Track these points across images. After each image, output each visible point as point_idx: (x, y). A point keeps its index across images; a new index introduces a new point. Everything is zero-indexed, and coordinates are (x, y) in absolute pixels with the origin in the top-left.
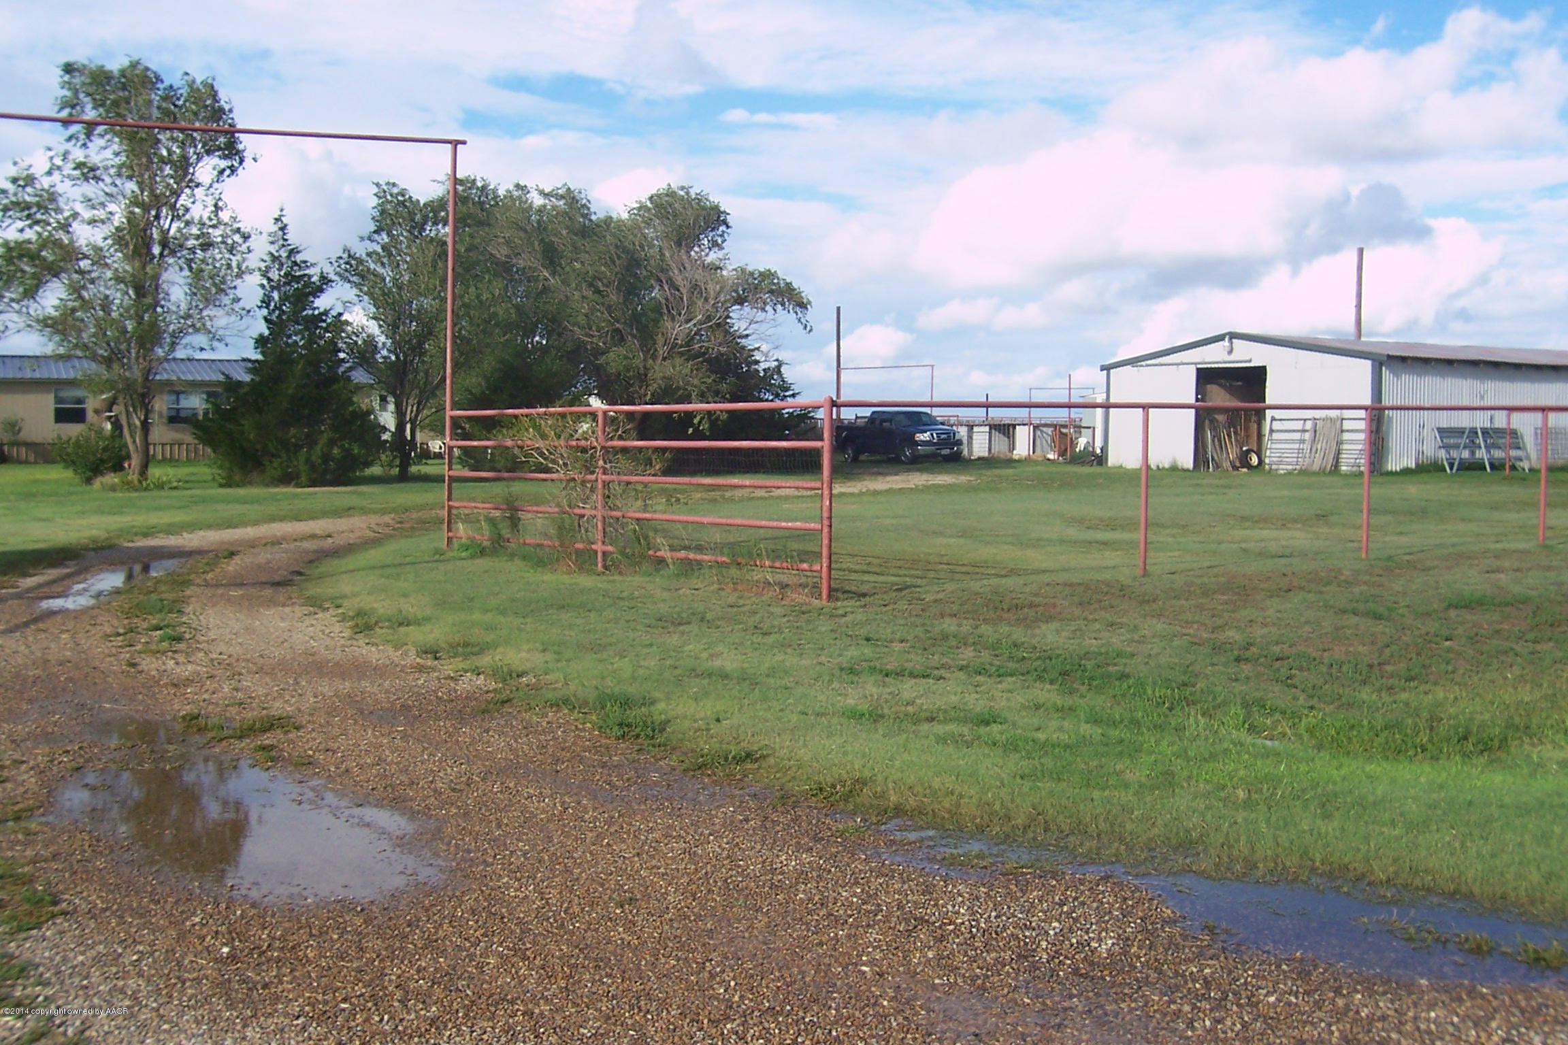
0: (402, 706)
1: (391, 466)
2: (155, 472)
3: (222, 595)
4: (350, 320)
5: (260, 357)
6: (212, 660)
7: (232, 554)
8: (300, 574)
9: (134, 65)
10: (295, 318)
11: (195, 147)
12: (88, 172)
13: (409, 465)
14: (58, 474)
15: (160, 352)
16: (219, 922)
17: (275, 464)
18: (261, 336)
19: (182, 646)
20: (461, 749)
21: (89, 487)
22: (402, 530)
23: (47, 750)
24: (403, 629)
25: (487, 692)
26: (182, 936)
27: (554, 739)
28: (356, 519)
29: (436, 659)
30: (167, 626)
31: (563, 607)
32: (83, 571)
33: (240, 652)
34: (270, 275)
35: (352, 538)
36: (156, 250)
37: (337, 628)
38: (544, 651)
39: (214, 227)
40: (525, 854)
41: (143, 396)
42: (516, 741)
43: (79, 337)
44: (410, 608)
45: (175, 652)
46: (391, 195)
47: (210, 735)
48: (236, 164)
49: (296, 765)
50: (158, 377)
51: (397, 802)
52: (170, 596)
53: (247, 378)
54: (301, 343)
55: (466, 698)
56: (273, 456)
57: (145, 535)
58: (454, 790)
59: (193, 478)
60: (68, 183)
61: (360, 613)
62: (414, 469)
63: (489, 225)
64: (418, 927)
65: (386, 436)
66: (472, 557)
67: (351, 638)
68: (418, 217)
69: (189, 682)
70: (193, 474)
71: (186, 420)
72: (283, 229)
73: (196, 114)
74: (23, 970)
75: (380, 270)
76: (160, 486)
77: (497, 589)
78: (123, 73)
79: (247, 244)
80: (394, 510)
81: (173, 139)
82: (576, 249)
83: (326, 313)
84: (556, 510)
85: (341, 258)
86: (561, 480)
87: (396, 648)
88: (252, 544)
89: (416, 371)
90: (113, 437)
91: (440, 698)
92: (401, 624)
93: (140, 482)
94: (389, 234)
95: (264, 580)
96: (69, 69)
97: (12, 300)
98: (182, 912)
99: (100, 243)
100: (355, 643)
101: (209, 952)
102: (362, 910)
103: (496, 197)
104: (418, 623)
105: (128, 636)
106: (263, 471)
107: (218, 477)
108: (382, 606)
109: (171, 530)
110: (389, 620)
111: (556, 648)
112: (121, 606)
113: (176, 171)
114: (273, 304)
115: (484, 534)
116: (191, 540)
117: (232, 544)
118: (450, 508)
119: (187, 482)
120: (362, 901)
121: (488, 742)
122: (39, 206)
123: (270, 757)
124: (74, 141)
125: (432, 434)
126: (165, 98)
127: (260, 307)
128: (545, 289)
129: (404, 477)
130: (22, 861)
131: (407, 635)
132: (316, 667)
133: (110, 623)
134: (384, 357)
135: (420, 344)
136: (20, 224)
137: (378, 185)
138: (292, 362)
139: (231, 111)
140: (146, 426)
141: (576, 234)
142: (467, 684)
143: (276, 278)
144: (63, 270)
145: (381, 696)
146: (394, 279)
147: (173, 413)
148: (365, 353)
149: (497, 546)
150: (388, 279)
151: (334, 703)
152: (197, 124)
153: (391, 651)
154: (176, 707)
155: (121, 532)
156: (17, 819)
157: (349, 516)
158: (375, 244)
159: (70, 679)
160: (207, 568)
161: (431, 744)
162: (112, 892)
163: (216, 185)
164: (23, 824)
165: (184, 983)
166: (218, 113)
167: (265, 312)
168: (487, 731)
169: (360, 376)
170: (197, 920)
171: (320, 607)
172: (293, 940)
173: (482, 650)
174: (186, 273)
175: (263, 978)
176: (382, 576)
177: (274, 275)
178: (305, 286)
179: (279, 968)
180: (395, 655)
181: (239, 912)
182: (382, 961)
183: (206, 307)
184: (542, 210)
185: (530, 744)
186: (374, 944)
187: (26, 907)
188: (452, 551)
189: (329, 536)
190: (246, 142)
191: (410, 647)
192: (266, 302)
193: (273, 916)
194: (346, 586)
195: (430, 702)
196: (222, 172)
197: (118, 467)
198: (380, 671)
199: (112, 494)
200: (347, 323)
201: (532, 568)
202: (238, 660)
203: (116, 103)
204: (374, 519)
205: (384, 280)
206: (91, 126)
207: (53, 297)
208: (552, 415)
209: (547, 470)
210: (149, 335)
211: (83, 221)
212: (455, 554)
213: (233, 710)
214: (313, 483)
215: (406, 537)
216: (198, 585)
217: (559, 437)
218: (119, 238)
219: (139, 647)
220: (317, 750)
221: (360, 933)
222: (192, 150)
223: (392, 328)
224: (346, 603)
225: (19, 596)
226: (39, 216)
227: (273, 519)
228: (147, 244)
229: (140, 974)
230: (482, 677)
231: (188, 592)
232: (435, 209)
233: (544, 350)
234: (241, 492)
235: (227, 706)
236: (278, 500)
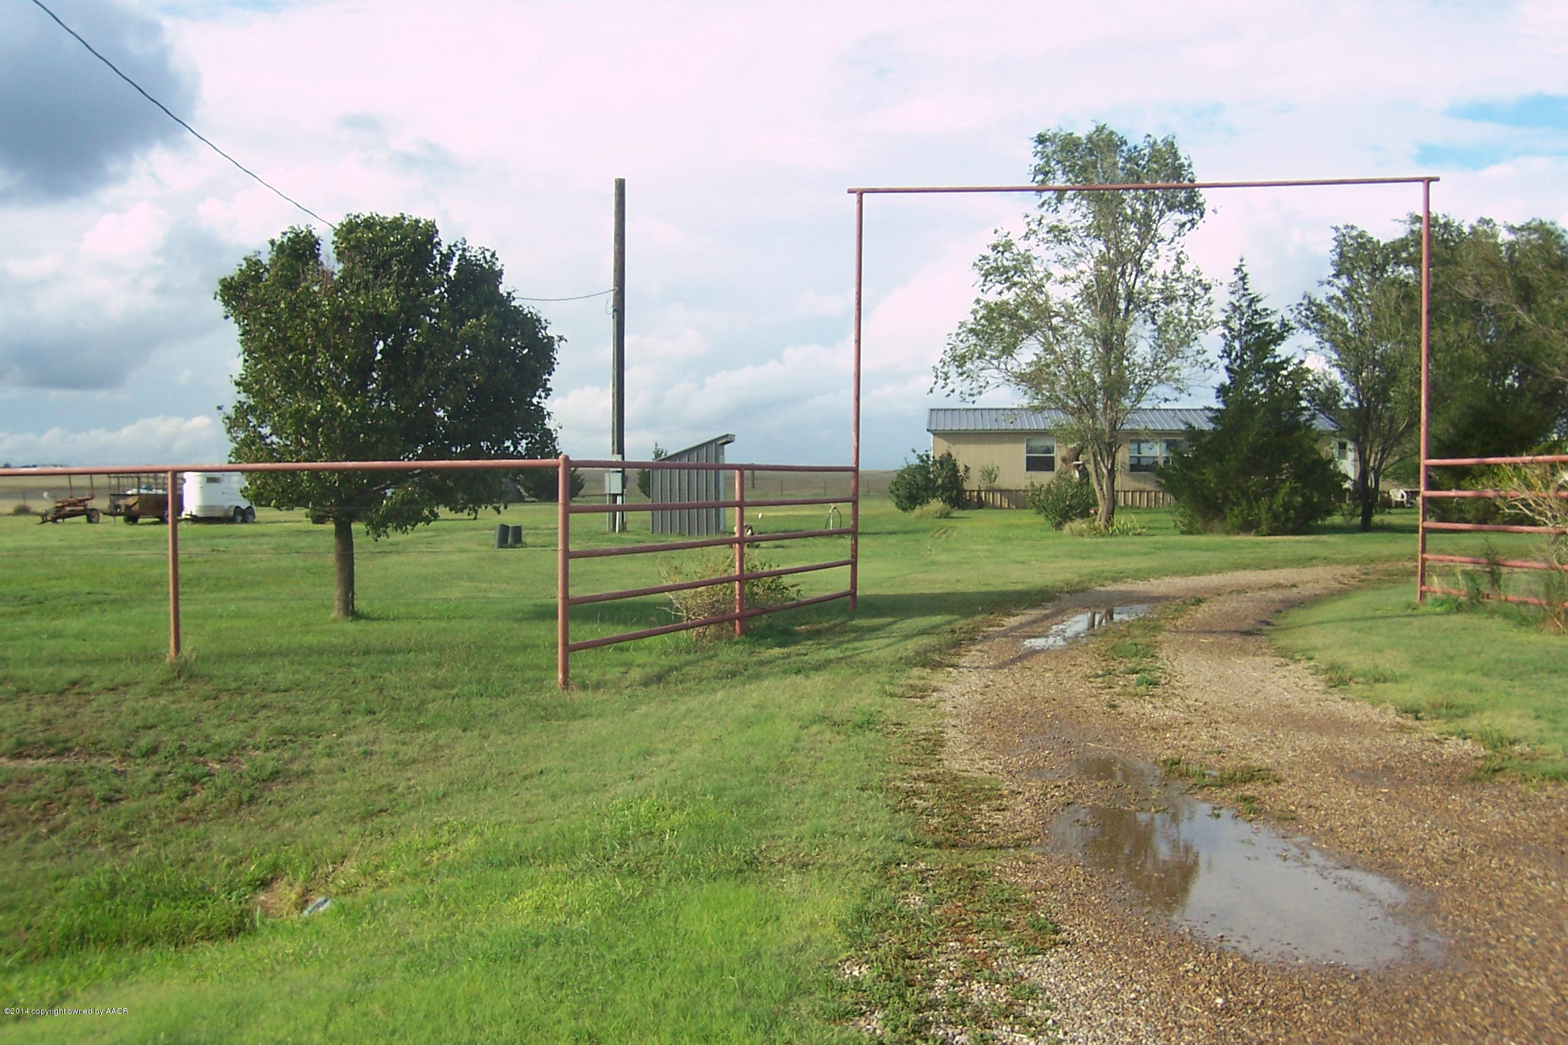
0: (1385, 766)
1: (1352, 515)
2: (1120, 519)
3: (1193, 642)
4: (1311, 368)
5: (1222, 406)
6: (1188, 706)
7: (1199, 601)
8: (1268, 623)
9: (1100, 130)
10: (1256, 366)
11: (1158, 204)
12: (1059, 234)
13: (1371, 515)
14: (1029, 518)
15: (1127, 403)
16: (1212, 972)
17: (1236, 512)
18: (1223, 385)
19: (1159, 691)
20: (1451, 817)
21: (1058, 533)
22: (1366, 582)
23: (1040, 783)
24: (1379, 686)
25: (1477, 758)
26: (1176, 981)
27: (1557, 816)
28: (1320, 569)
29: (1417, 719)
30: (1144, 670)
31: (1555, 671)
32: (1060, 613)
33: (1215, 700)
34: (1231, 325)
35: (1318, 589)
36: (1122, 305)
37: (1310, 681)
38: (1538, 717)
39: (1177, 280)
40: (1533, 940)
41: (1110, 445)
42: (1513, 815)
43: (1052, 389)
44: (1388, 662)
45: (1153, 696)
46: (1351, 238)
47: (1191, 782)
48: (1196, 217)
49: (1279, 819)
50: (1125, 427)
51: (1386, 869)
52: (1143, 641)
53: (1208, 427)
54: (1262, 392)
55: (1453, 763)
56: (1234, 504)
57: (1115, 580)
58: (1447, 861)
59: (1157, 525)
60: (1043, 246)
61: (1333, 667)
62: (1376, 519)
63: (1456, 263)
64: (1417, 1004)
65: (1347, 485)
66: (1449, 612)
67: (1325, 692)
68: (1379, 259)
69: (1168, 727)
70: (1155, 521)
71: (1147, 468)
72: (1243, 278)
73: (1157, 172)
74: (1032, 992)
75: (1341, 316)
76: (1124, 532)
77: (1477, 648)
78: (1089, 139)
79: (1208, 296)
80: (1357, 561)
81: (1136, 198)
82: (1554, 285)
83: (1287, 361)
84: (1543, 565)
85: (1301, 304)
86: (1549, 533)
87: (1374, 705)
88: (1218, 592)
89: (1380, 418)
90: (1080, 484)
91: (1425, 762)
92: (1377, 681)
93: (1106, 528)
94: (1350, 278)
95: (1233, 628)
96: (1041, 140)
97: (992, 357)
98: (1175, 957)
99: (1070, 301)
100: (1330, 697)
101: (1204, 1001)
102: (1356, 978)
103: (1460, 233)
104: (1395, 680)
105: (1107, 678)
106: (1224, 519)
107: (1180, 525)
108: (1356, 661)
109: (1138, 575)
110: (1365, 676)
111: (1551, 716)
112: (1098, 649)
113: (1140, 229)
114: (1234, 354)
115: (1461, 590)
116: (1158, 586)
117: (1197, 591)
118: (1424, 560)
119: (1150, 528)
120: (1355, 969)
121: (1481, 813)
122: (1015, 268)
123: (1251, 809)
124: (1046, 206)
125: (1395, 483)
126: (1128, 160)
127: (1221, 357)
128: (1519, 329)
129: (1367, 527)
130: (1025, 888)
131: (1385, 691)
132: (1294, 721)
133: (1089, 664)
134: (1347, 404)
135: (1385, 391)
136: (999, 287)
137: (1337, 229)
138: (1254, 411)
139: (1190, 166)
140: (1112, 473)
141: (1554, 268)
142: (1453, 749)
143: (1237, 327)
144: (1037, 328)
145: (1362, 755)
146: (1356, 324)
147: (1135, 462)
148: (1327, 400)
149: (1475, 602)
150: (1349, 325)
151: (1313, 758)
152: (1159, 183)
153: (1368, 708)
154: (1157, 751)
155: (1092, 577)
156: (1017, 847)
157: (1312, 566)
158: (1335, 288)
159: (1055, 717)
160: (1176, 614)
161: (1418, 809)
162: (1108, 928)
163: (1177, 239)
164: (1023, 852)
165: (1181, 1028)
166: (1177, 171)
167: (1226, 361)
168: (1479, 801)
169: (1322, 423)
170: (1190, 966)
171: (1292, 658)
172: (1286, 1000)
173: (1466, 713)
174: (1150, 326)
175: (1258, 1035)
176: (1353, 629)
177: (1235, 324)
178: (1266, 334)
179: (1274, 1028)
180: (1374, 713)
181: (1230, 965)
182: (1380, 1036)
183: (1169, 360)
184: (1511, 246)
185: (1528, 819)
186: (1369, 1015)
187: (1031, 931)
188: (1425, 605)
189: (1294, 586)
190: (1206, 196)
191: (1388, 704)
192: (1227, 352)
193: (1265, 972)
194: (1316, 638)
195: (1414, 765)
196: (1183, 225)
197: (1084, 514)
198: (1359, 729)
199: (1080, 540)
200: (1308, 371)
201: (1515, 626)
202: (1213, 708)
203: (1084, 169)
204: (1339, 570)
205: (1345, 324)
206: (1061, 192)
207: (1028, 352)
208: (1539, 463)
209: (1534, 523)
210: (1115, 388)
211: (1055, 281)
212: (1429, 608)
213: (1212, 758)
214: (1273, 532)
215: (1374, 589)
216: (1169, 631)
217: (1547, 487)
218: (1088, 296)
219: (1118, 689)
220: (1299, 805)
221: (1356, 1003)
222: (1154, 208)
223: (1352, 373)
224: (1317, 655)
225: (1004, 635)
226: (1016, 279)
227: (1236, 567)
228: (1112, 298)
229: (1139, 1013)
230: (1469, 741)
231: (1159, 638)
232: (1395, 252)
233: (1518, 394)
234: (1202, 539)
235: (1206, 753)
236: (1239, 548)
